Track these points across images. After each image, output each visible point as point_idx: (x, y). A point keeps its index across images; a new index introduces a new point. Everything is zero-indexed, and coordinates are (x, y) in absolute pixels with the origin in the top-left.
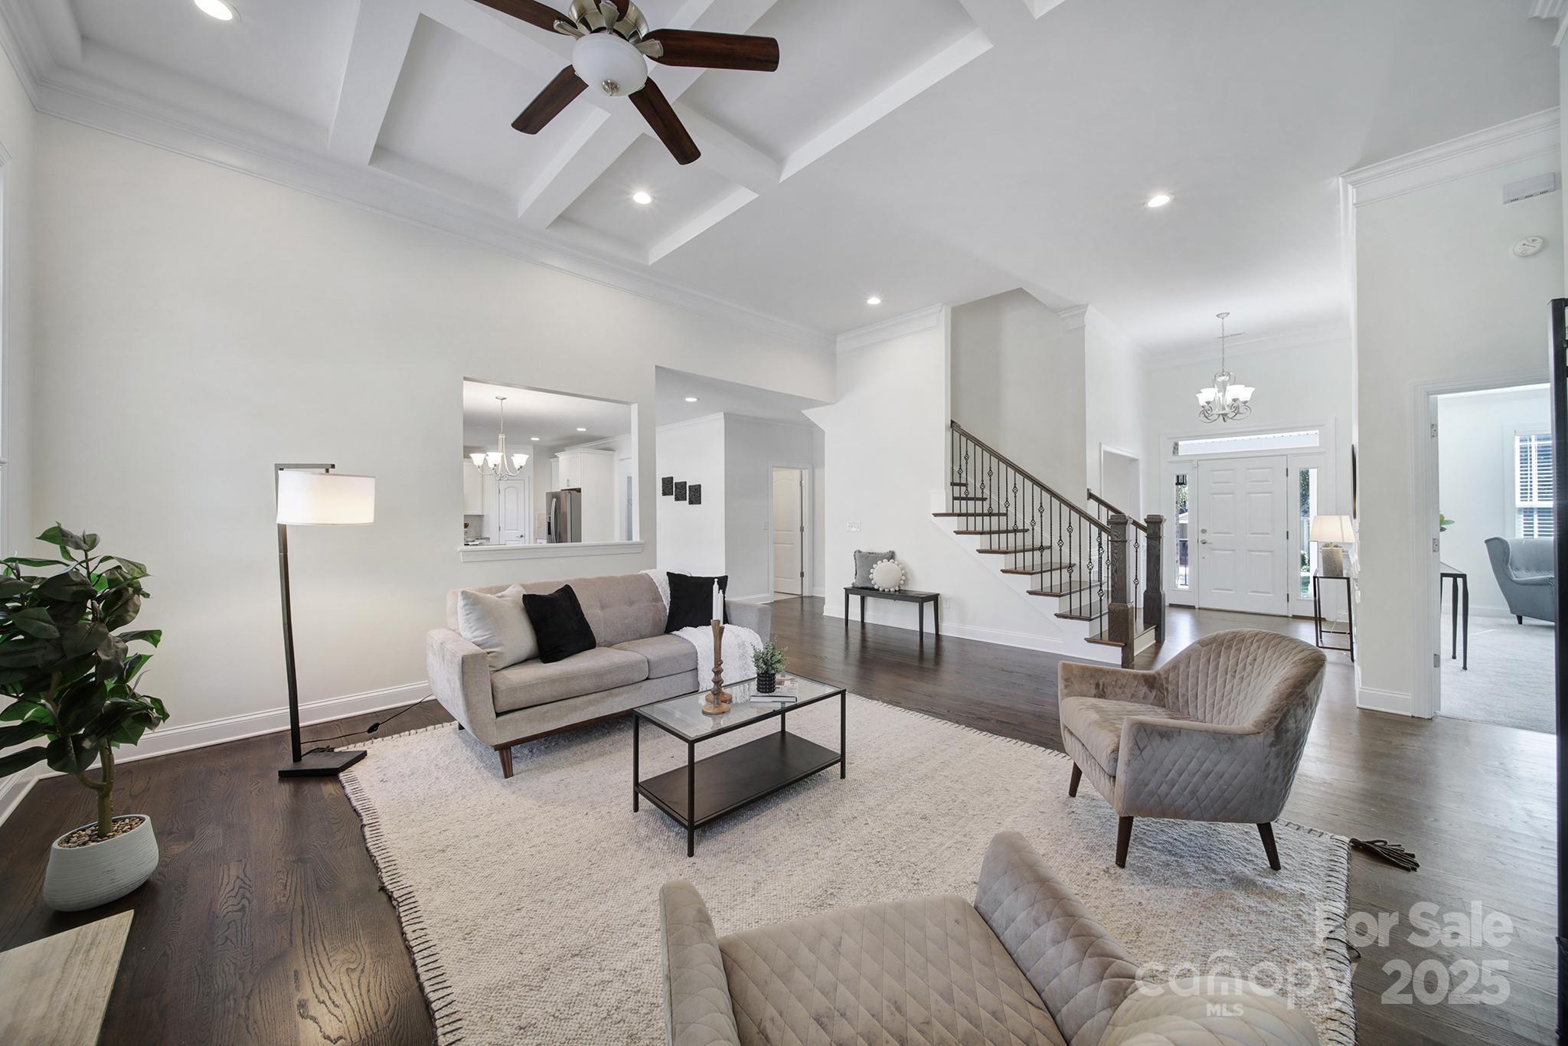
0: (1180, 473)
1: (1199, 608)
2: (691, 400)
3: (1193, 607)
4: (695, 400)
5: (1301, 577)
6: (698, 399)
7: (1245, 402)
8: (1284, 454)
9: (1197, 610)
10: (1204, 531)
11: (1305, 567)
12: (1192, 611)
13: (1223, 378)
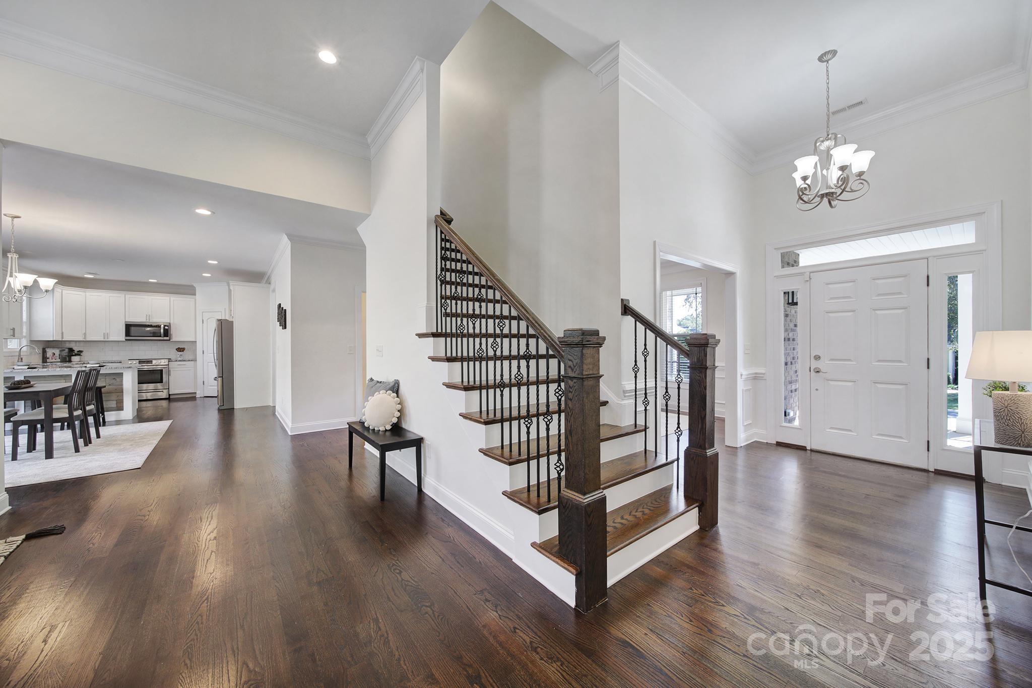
0: (789, 288)
1: (812, 450)
2: (204, 212)
3: (803, 448)
4: (209, 213)
5: (947, 394)
6: (213, 213)
7: (861, 174)
8: (925, 257)
9: (809, 452)
10: (817, 358)
11: (950, 385)
12: (802, 453)
13: (827, 143)
